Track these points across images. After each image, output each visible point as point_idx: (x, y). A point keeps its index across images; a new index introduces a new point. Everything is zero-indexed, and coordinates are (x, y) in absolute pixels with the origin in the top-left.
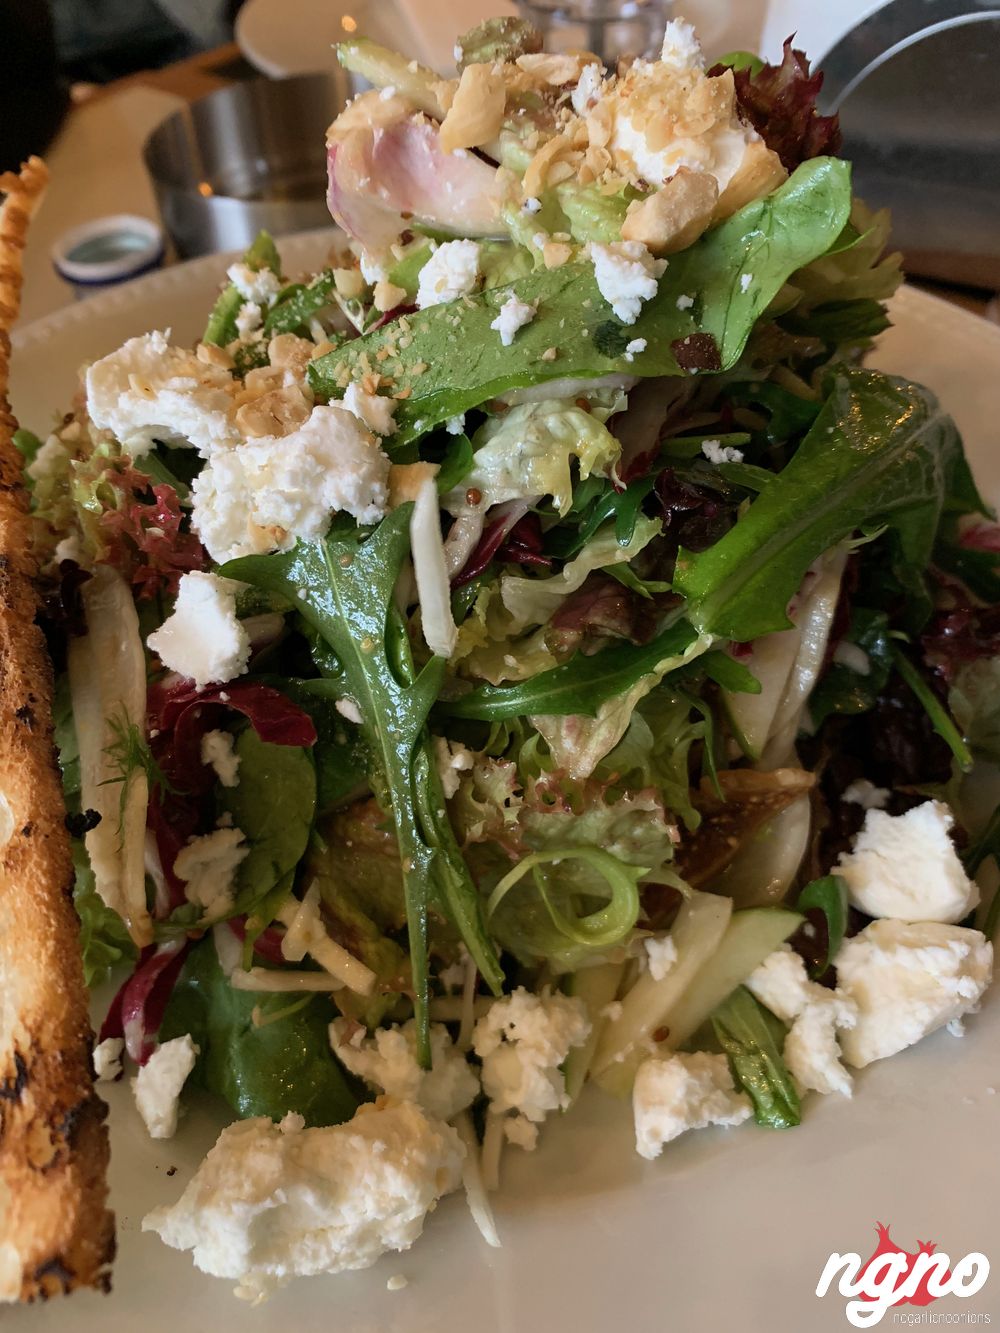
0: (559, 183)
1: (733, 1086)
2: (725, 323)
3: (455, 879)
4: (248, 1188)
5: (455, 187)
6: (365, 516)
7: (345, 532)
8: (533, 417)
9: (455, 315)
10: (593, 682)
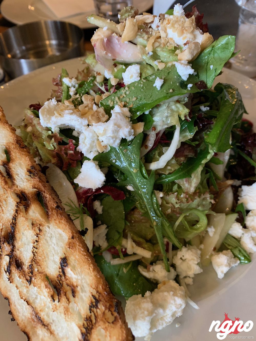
0: (156, 48)
1: (234, 256)
2: (207, 78)
3: (167, 224)
4: (146, 313)
5: (127, 51)
6: (129, 139)
7: (124, 144)
8: (168, 107)
9: (141, 84)
10: (188, 169)
